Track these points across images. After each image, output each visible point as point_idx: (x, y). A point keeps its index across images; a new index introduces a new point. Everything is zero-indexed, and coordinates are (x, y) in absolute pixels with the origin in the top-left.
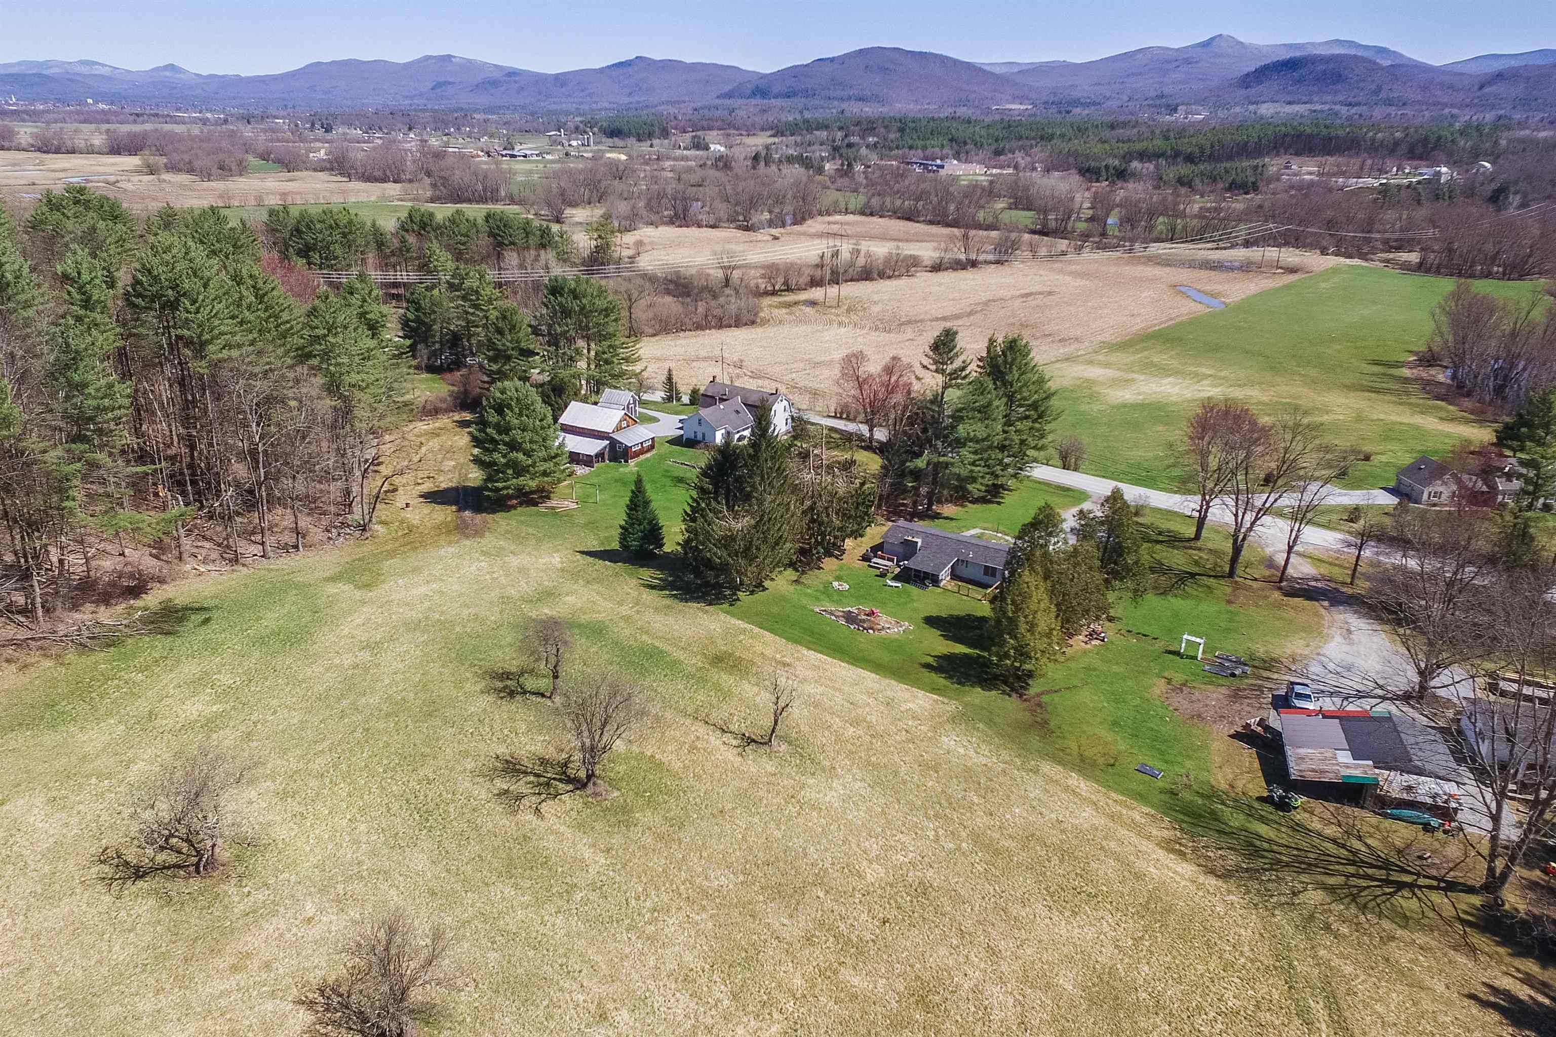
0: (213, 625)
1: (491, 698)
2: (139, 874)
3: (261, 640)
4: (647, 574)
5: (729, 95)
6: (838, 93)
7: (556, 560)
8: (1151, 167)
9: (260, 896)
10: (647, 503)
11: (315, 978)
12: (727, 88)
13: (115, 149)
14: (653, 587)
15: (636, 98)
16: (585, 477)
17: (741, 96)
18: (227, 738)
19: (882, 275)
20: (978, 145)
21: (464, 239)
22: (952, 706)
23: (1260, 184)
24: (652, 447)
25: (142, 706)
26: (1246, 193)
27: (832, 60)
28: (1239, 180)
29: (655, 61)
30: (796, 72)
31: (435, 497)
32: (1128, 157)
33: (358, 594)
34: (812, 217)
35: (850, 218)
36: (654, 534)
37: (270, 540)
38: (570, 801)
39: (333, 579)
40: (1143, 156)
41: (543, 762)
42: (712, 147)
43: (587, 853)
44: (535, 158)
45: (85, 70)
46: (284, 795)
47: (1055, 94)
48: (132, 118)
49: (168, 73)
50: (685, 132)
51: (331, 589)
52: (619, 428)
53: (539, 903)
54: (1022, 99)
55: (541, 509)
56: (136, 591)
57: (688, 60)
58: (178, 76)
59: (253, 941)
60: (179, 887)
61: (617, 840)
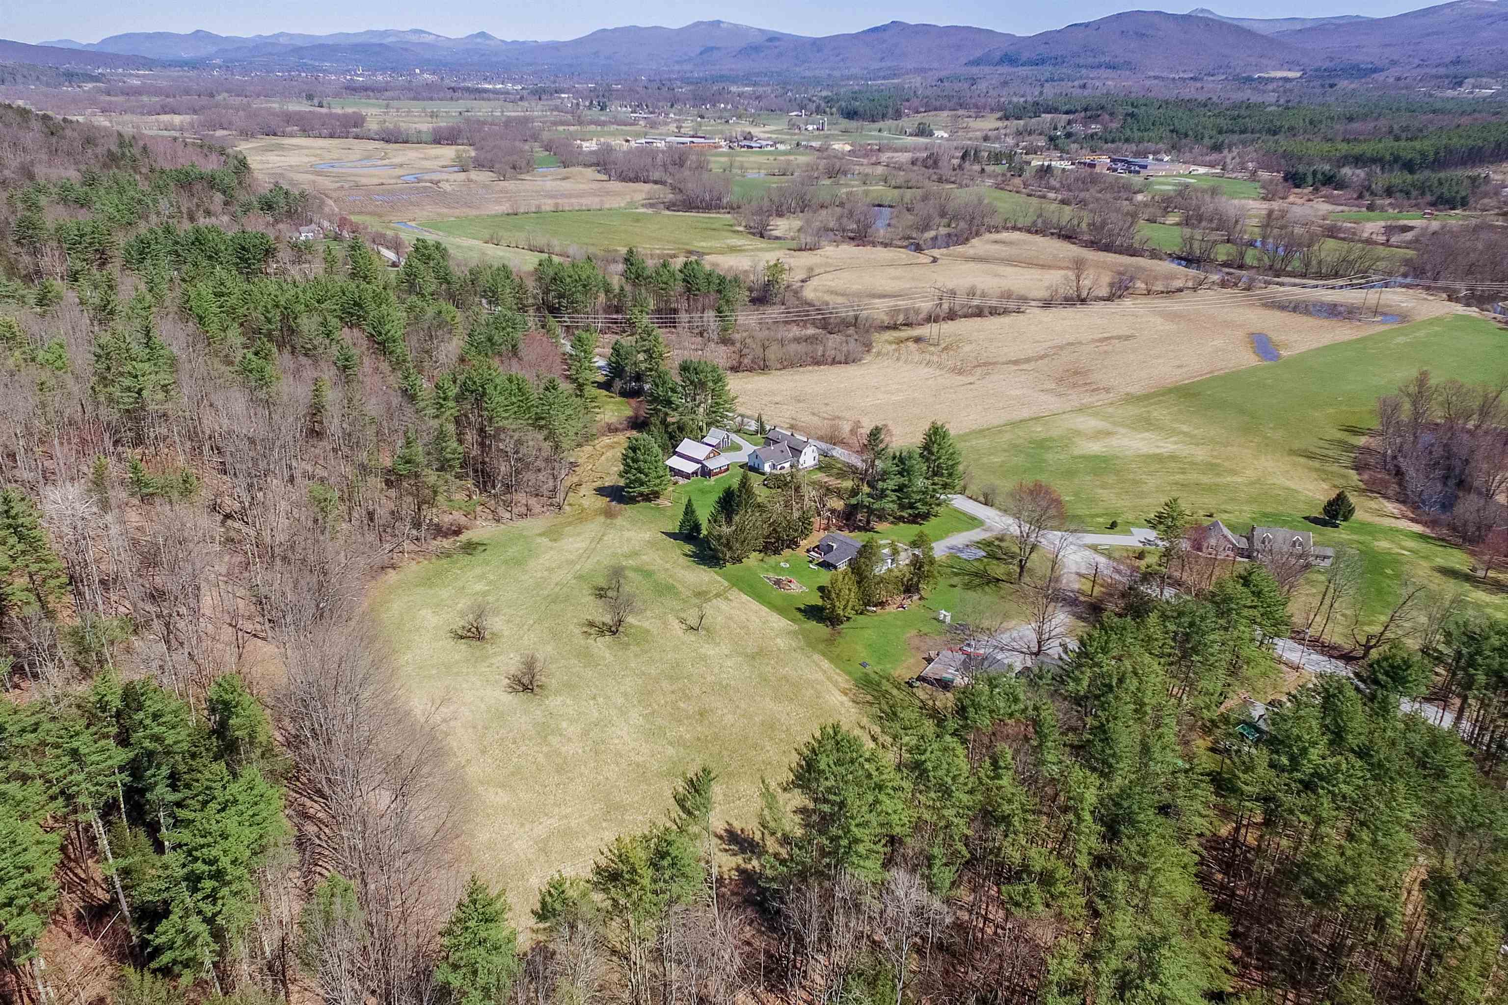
0: (487, 552)
1: (592, 598)
2: (462, 637)
3: (506, 562)
4: (688, 548)
5: (977, 62)
6: (1090, 60)
7: (647, 536)
8: (1361, 173)
9: (497, 650)
10: (693, 512)
11: (512, 672)
12: (978, 53)
13: (439, 138)
14: (686, 555)
15: (889, 64)
16: (684, 486)
17: (989, 63)
18: (490, 599)
19: (994, 312)
20: (1199, 138)
21: (664, 286)
22: (795, 627)
23: (1472, 201)
24: (728, 469)
25: (460, 584)
26: (1453, 208)
27: (1087, 25)
28: (1447, 195)
29: (909, 26)
30: (1046, 38)
31: (601, 491)
32: (1345, 160)
33: (550, 544)
34: (978, 234)
35: (1016, 235)
36: (697, 527)
37: (515, 510)
38: (608, 638)
39: (540, 535)
40: (1358, 161)
41: (603, 624)
42: (937, 133)
43: (607, 655)
44: (769, 148)
45: (414, 38)
46: (508, 621)
47: (1332, 59)
48: (450, 94)
49: (479, 40)
50: (918, 112)
51: (538, 540)
52: (708, 458)
53: (585, 667)
54: (1290, 65)
55: (652, 504)
56: (457, 533)
57: (942, 24)
58: (488, 42)
59: (493, 661)
60: (474, 643)
61: (620, 653)
